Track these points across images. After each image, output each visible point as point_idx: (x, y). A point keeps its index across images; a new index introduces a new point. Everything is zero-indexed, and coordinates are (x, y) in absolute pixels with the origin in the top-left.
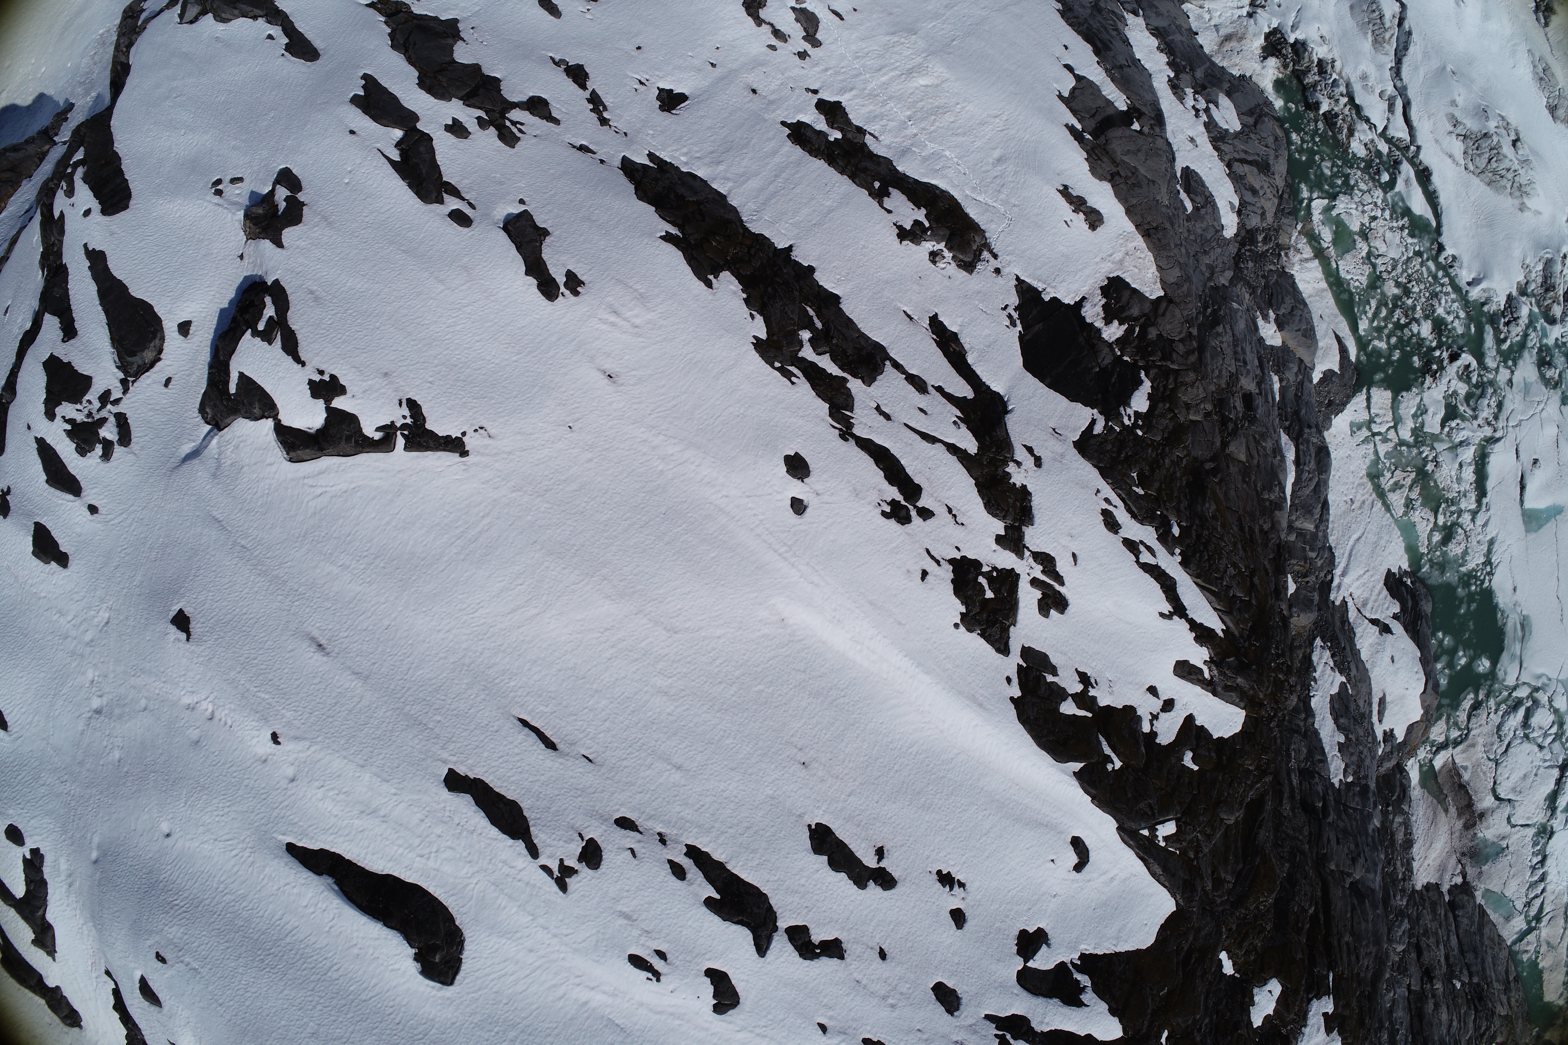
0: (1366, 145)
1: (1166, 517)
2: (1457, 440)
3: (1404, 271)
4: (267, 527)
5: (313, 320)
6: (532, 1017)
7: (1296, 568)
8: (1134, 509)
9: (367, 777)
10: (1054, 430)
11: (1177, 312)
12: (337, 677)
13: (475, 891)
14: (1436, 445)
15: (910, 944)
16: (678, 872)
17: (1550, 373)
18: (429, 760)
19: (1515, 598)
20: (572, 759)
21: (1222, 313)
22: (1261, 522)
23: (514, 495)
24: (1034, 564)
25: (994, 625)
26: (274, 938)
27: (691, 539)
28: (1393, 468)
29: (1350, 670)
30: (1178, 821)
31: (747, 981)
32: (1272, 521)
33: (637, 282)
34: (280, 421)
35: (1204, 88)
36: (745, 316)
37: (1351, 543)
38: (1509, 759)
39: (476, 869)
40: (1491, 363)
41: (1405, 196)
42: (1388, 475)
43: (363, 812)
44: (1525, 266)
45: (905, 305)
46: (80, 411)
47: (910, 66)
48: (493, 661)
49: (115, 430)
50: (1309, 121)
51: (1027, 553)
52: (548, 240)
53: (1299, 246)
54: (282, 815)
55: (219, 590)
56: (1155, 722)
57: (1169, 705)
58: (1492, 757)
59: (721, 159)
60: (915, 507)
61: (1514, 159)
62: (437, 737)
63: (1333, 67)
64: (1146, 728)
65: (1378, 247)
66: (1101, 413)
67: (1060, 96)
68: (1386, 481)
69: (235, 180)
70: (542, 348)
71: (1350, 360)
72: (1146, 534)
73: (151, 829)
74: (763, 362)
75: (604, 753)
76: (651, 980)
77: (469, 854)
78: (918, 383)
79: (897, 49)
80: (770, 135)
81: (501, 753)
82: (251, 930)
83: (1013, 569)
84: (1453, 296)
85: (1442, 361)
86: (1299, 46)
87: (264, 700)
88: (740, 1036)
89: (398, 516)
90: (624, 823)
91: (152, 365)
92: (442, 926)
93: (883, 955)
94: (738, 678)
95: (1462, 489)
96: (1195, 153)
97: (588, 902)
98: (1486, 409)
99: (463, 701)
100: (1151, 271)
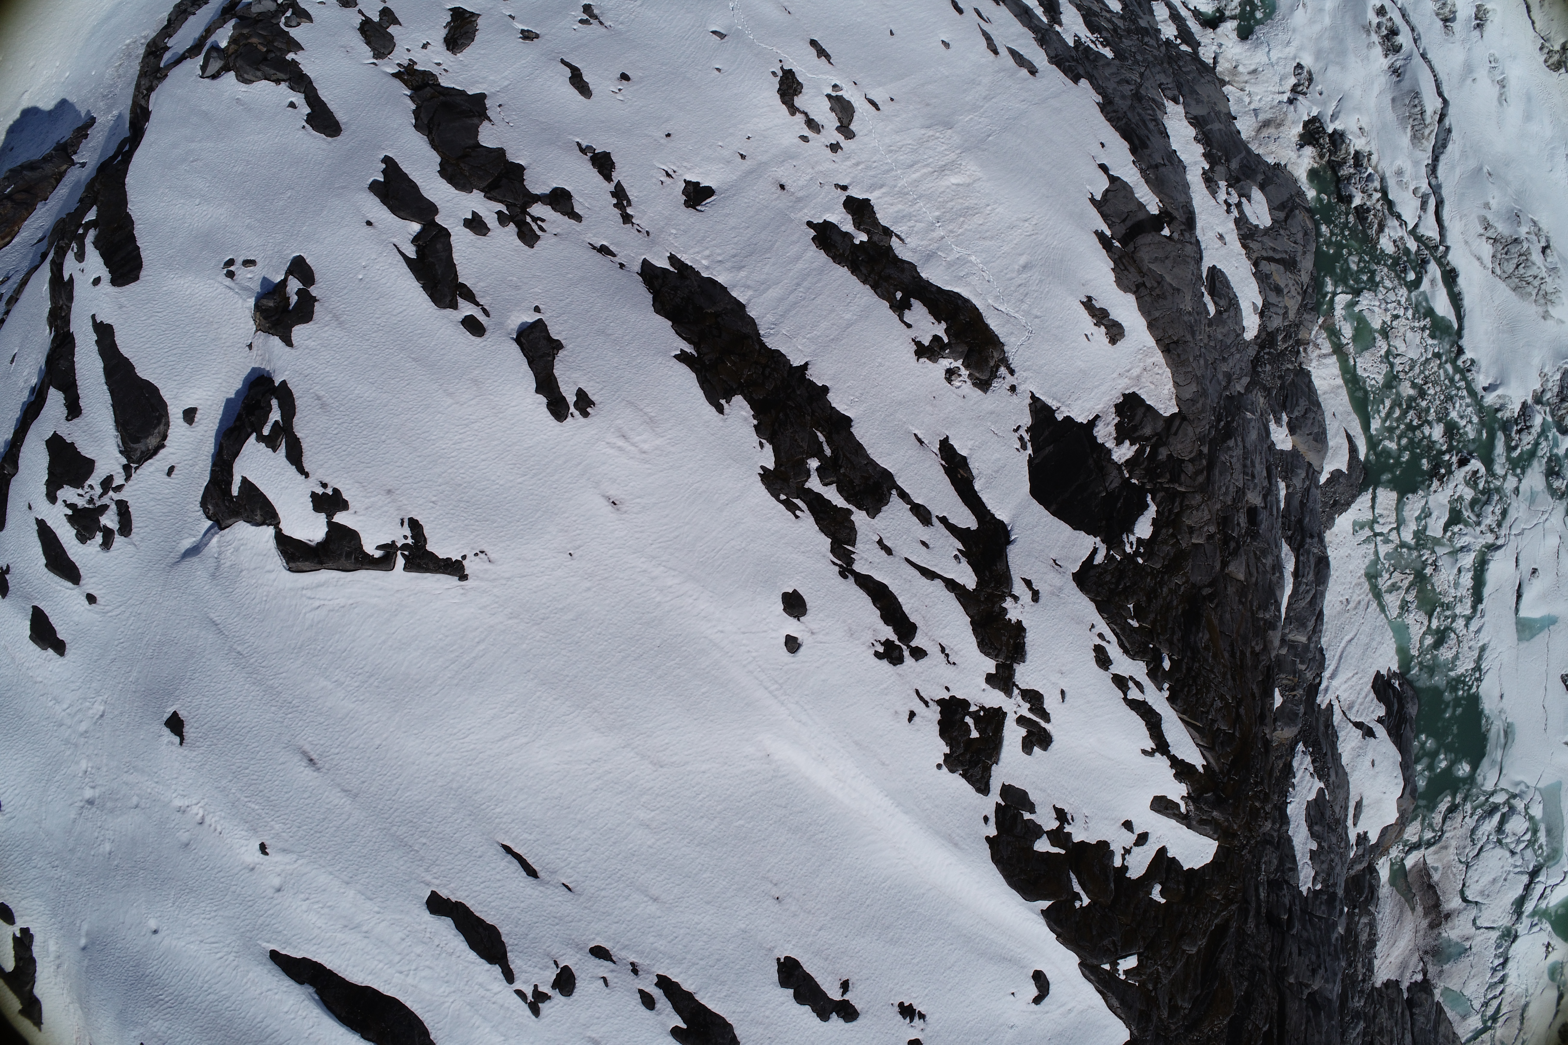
0: (1395, 242)
1: (1158, 651)
2: (1459, 545)
3: (1422, 372)
4: (264, 635)
5: (318, 429)
7: (1284, 682)
8: (1127, 645)
9: (351, 893)
10: (1054, 561)
11: (1190, 430)
12: (326, 793)
13: (450, 1010)
14: (1437, 549)
16: (648, 1001)
17: (1558, 484)
18: (413, 882)
19: (1501, 705)
20: (552, 888)
21: (1235, 424)
22: (1253, 644)
23: (510, 622)
24: (1021, 702)
25: (976, 765)
26: (255, 1039)
27: (684, 673)
28: (1392, 569)
29: (1329, 776)
30: (1140, 956)
32: (1265, 642)
33: (648, 405)
34: (281, 530)
35: (1238, 180)
36: (754, 445)
37: (1343, 645)
38: (1480, 863)
39: (453, 989)
40: (1499, 470)
42: (1386, 576)
43: (346, 926)
44: (1543, 375)
45: (917, 428)
46: (82, 496)
47: (943, 163)
48: (480, 787)
49: (116, 518)
50: (1340, 214)
51: (1016, 692)
52: (561, 354)
53: (1319, 341)
54: (266, 923)
55: (214, 695)
56: (1127, 857)
57: (1142, 840)
59: (743, 264)
60: (909, 646)
61: (1542, 267)
62: (422, 859)
63: (1369, 160)
64: (1118, 863)
65: (1398, 346)
66: (1103, 541)
67: (1092, 200)
68: (1384, 582)
69: (248, 263)
70: (548, 471)
71: (1358, 460)
72: (1136, 669)
73: (140, 923)
74: (769, 495)
75: (583, 882)
77: (447, 974)
78: (922, 514)
79: (931, 144)
80: (795, 238)
81: (483, 879)
82: (233, 1031)
83: (1000, 708)
84: (1468, 400)
85: (1451, 465)
86: (1337, 136)
87: (254, 810)
89: (394, 636)
90: (599, 953)
91: (155, 451)
92: (417, 1040)
94: (719, 813)
95: (1459, 594)
96: (1223, 252)
97: (559, 1027)
98: (1490, 516)
99: (449, 825)
100: (1167, 387)
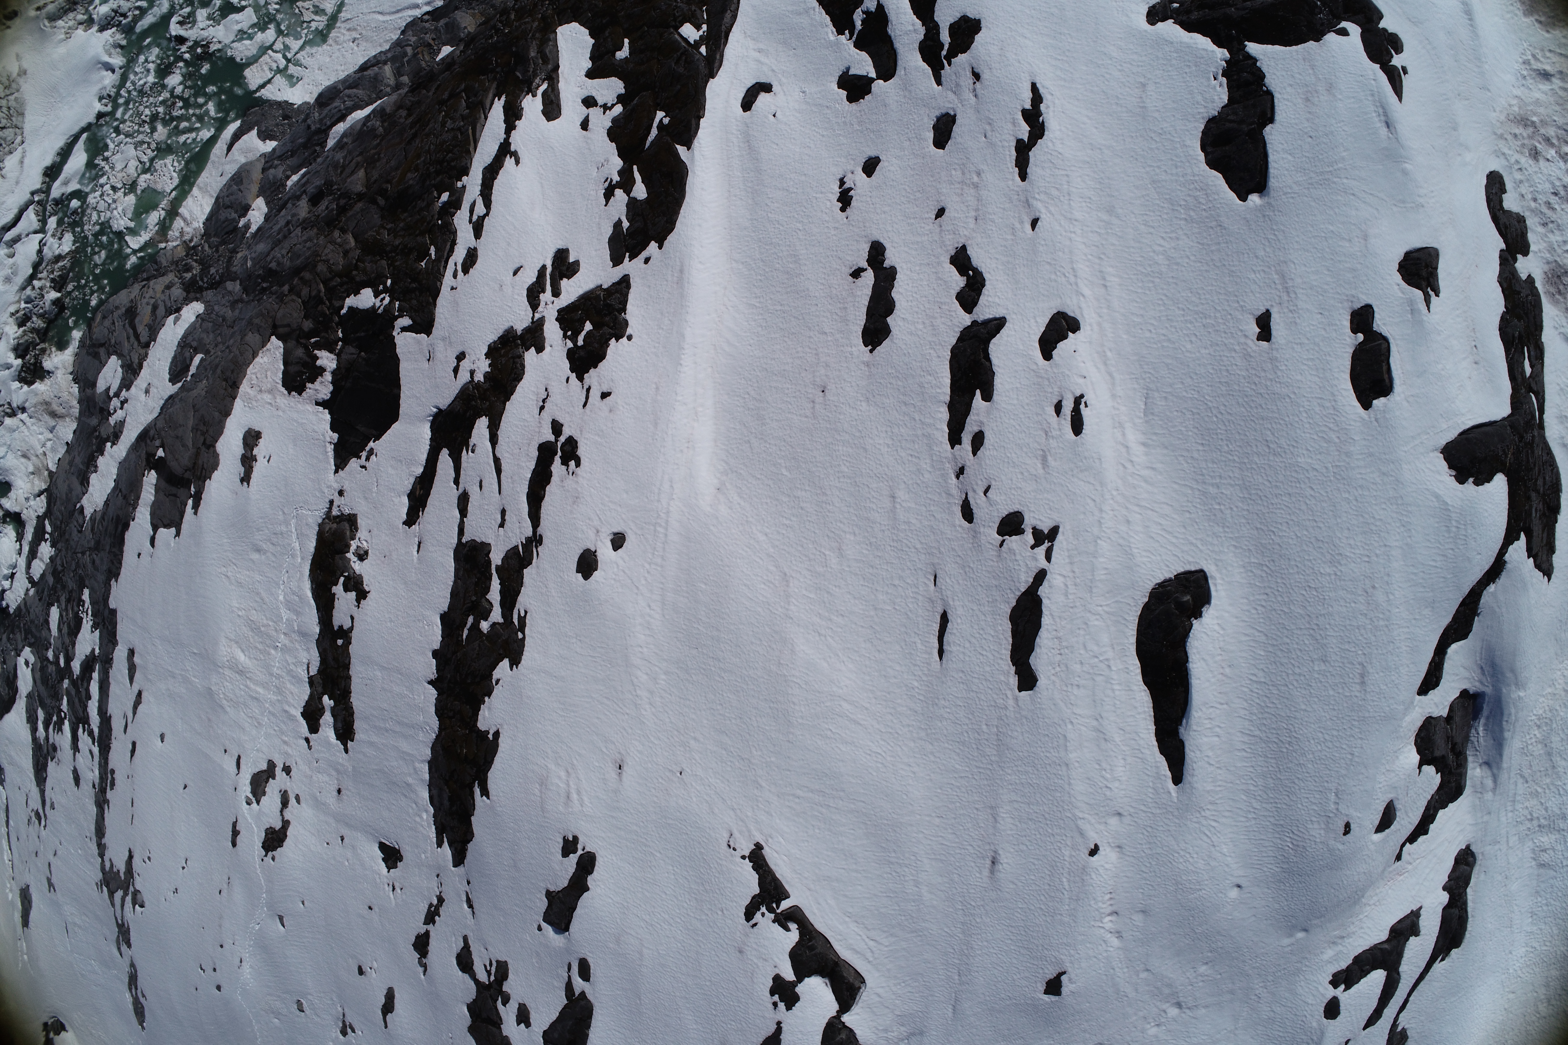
1: (439, 213)
4: (929, 965)
6: (1187, 483)
7: (427, 58)
8: (448, 247)
9: (1072, 756)
10: (429, 360)
11: (280, 315)
12: (1009, 832)
13: (1109, 602)
15: (918, 195)
16: (978, 440)
18: (1024, 713)
20: (944, 593)
21: (261, 272)
22: (402, 120)
23: (764, 784)
24: (542, 304)
25: (610, 305)
26: (1264, 745)
27: (702, 613)
28: (305, 25)
30: (677, 28)
31: (1035, 318)
32: (396, 110)
33: (534, 795)
34: (837, 1012)
35: (102, 410)
36: (501, 688)
37: (388, 18)
39: (1088, 615)
41: (79, 176)
42: (314, 25)
43: (1106, 740)
44: (68, 35)
45: (412, 556)
47: (236, 675)
48: (909, 712)
51: (537, 316)
52: (552, 889)
53: (177, 234)
54: (1154, 805)
55: (1008, 974)
56: (609, 105)
57: (589, 102)
59: (404, 785)
60: (557, 441)
62: (1000, 718)
63: (17, 312)
64: (618, 109)
65: (134, 168)
66: (393, 328)
67: (178, 534)
68: (319, 22)
70: (635, 838)
71: (241, 125)
72: (461, 221)
73: (1243, 904)
74: (526, 648)
75: (921, 571)
76: (1085, 403)
77: (1079, 629)
78: (463, 504)
79: (231, 696)
80: (361, 757)
81: (978, 657)
82: (1271, 769)
83: (557, 320)
87: (1069, 881)
88: (1086, 291)
89: (845, 867)
90: (968, 513)
92: (1157, 611)
93: (941, 213)
94: (788, 496)
96: (155, 382)
97: (1053, 502)
99: (957, 716)
100: (261, 361)
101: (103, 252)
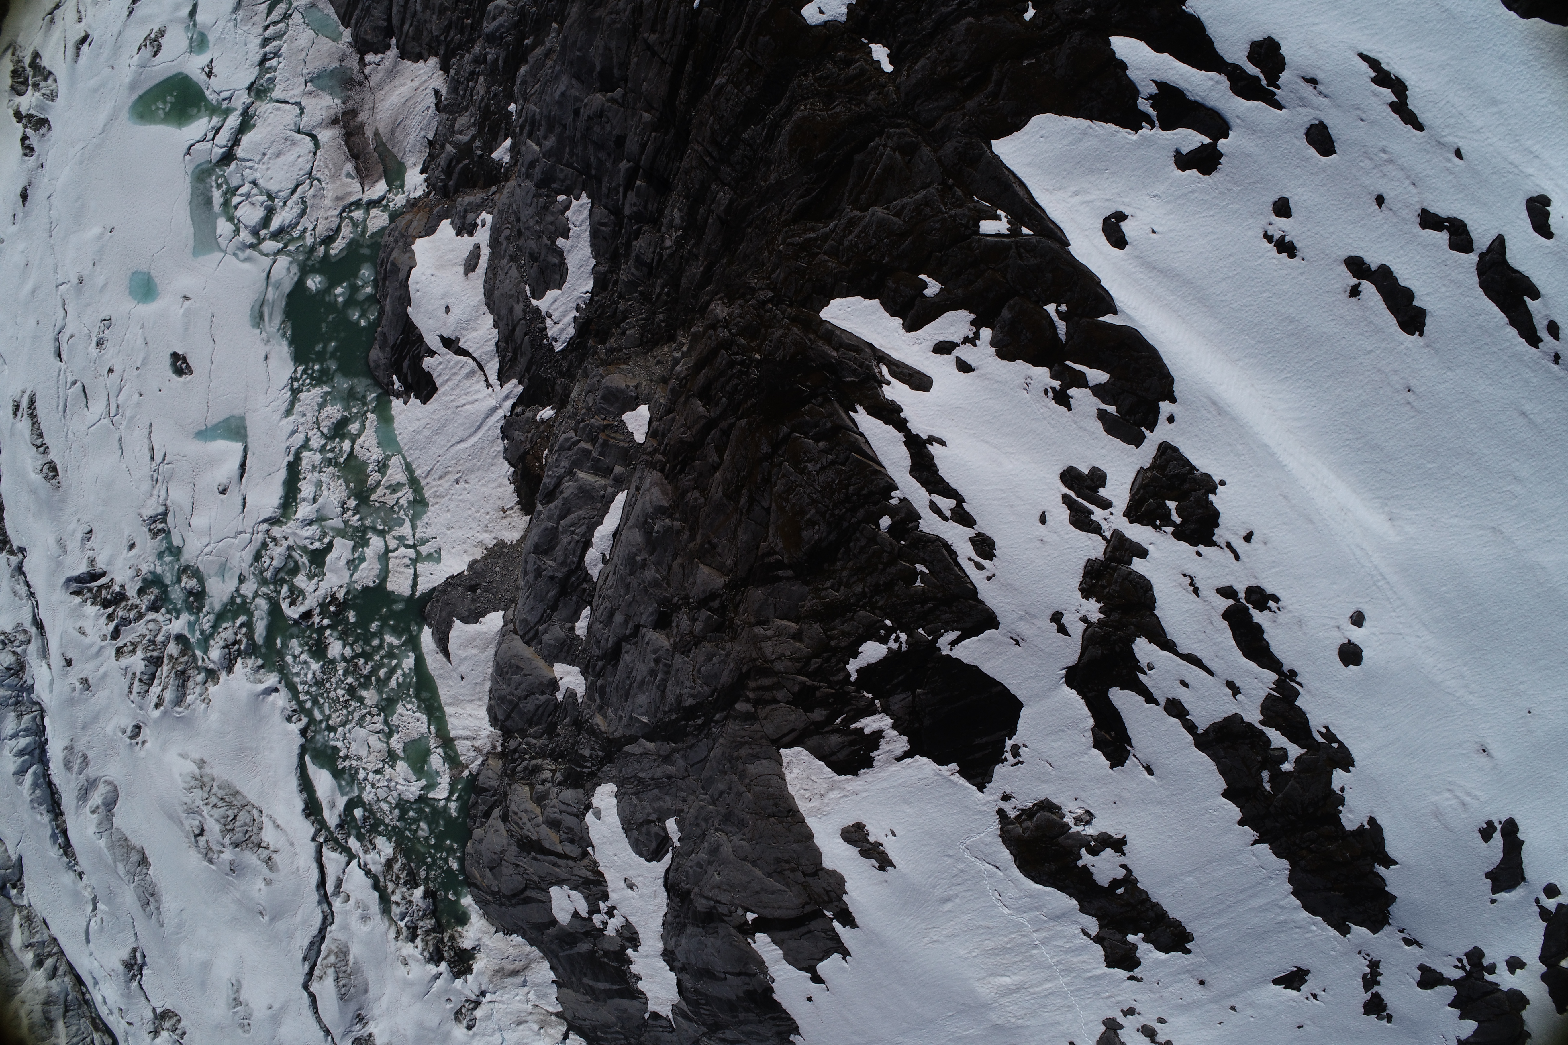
1: (894, 536)
7: (620, 437)
10: (1017, 645)
11: (769, 730)
15: (1348, 200)
16: (1553, 329)
19: (268, 348)
21: (674, 716)
24: (1101, 523)
25: (1172, 474)
29: (522, 310)
30: (979, 232)
31: (1517, 218)
35: (586, 933)
36: (1349, 791)
37: (474, 439)
38: (294, 178)
40: (263, 604)
41: (337, 791)
44: (207, 701)
45: (1146, 780)
47: (1015, 995)
51: (1107, 535)
52: (1489, 870)
53: (472, 754)
56: (971, 336)
57: (945, 348)
58: (315, 182)
61: (205, 817)
63: (399, 933)
64: (986, 332)
66: (937, 650)
67: (846, 955)
71: (435, 629)
72: (936, 527)
74: (1350, 749)
83: (1131, 522)
86: (436, 958)
93: (1380, 201)
96: (631, 874)
101: (422, 824)
